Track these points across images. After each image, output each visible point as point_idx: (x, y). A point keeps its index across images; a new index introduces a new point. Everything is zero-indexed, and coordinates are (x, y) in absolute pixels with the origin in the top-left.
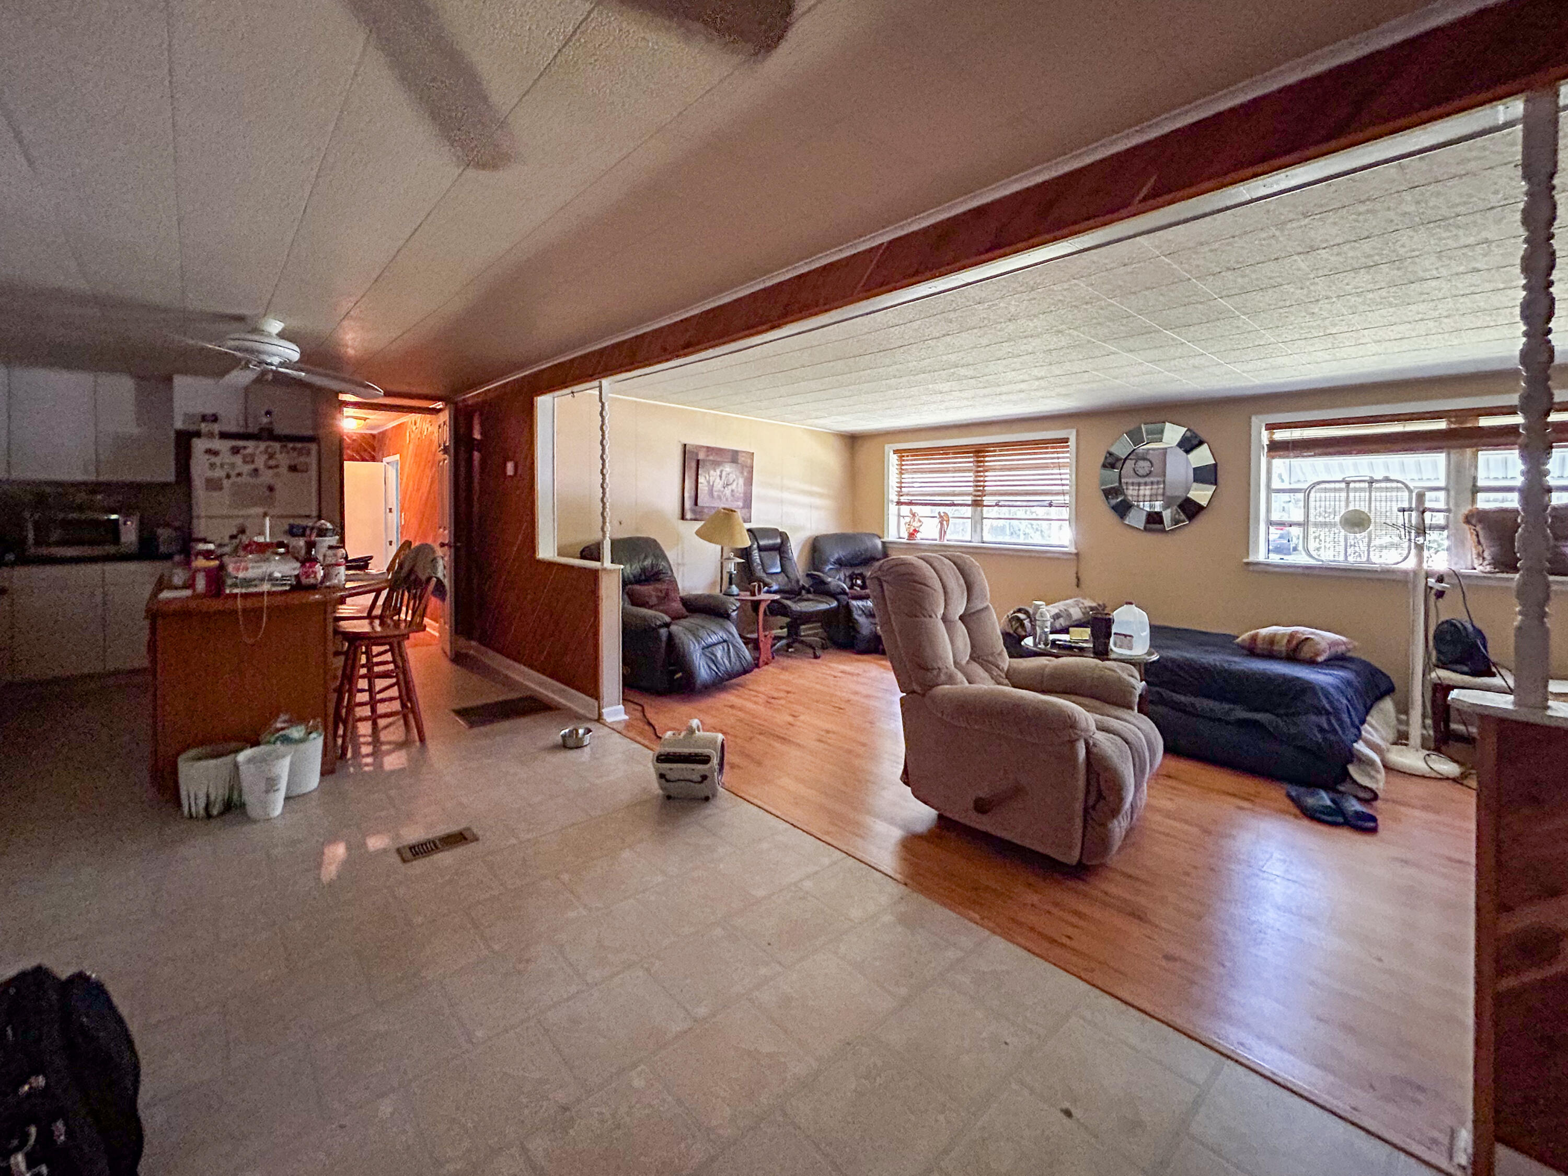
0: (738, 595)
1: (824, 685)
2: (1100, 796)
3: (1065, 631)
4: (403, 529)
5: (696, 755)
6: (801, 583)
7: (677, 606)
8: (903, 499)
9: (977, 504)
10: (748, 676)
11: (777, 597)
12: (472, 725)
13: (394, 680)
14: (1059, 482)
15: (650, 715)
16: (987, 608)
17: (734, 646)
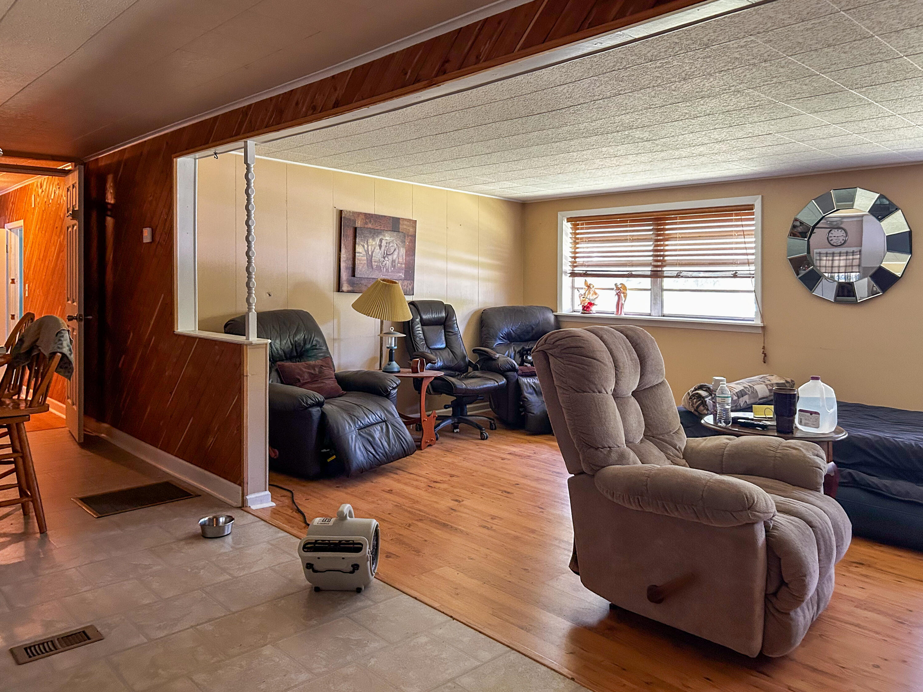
0: (399, 372)
1: (491, 468)
2: (782, 583)
3: (749, 409)
4: (26, 300)
5: (347, 542)
6: (467, 359)
7: (332, 383)
8: (577, 270)
9: (656, 275)
10: (408, 459)
11: (441, 374)
12: (101, 514)
13: (13, 466)
14: (744, 251)
15: (300, 499)
16: (662, 383)
17: (393, 425)
